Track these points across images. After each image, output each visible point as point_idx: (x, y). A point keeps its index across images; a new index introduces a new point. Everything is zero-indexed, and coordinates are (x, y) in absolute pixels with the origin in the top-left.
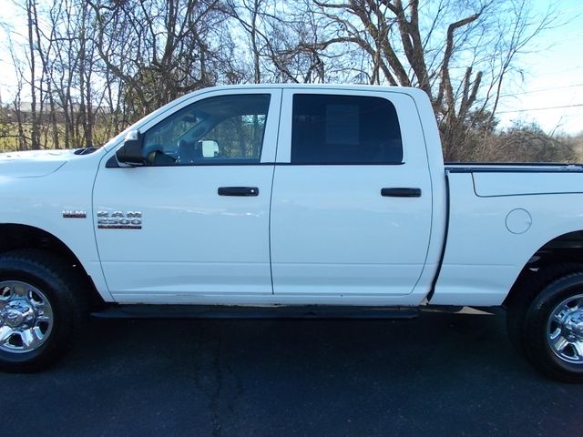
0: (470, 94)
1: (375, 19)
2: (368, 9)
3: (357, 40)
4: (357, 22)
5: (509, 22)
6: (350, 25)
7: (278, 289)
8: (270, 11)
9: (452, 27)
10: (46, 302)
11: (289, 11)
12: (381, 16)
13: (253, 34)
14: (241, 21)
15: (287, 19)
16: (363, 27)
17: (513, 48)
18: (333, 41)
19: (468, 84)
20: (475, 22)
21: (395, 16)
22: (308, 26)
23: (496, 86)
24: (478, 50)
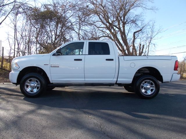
0: (141, 51)
1: (112, 31)
2: (111, 28)
3: (108, 36)
4: (108, 32)
5: (149, 31)
6: (106, 32)
7: (86, 80)
8: (84, 29)
9: (135, 33)
10: (39, 83)
11: (89, 29)
12: (114, 30)
13: (79, 35)
14: (76, 32)
15: (88, 31)
16: (109, 33)
17: (151, 38)
18: (102, 37)
19: (140, 48)
20: (141, 31)
21: (118, 30)
22: (94, 33)
23: (147, 48)
24: (141, 39)
